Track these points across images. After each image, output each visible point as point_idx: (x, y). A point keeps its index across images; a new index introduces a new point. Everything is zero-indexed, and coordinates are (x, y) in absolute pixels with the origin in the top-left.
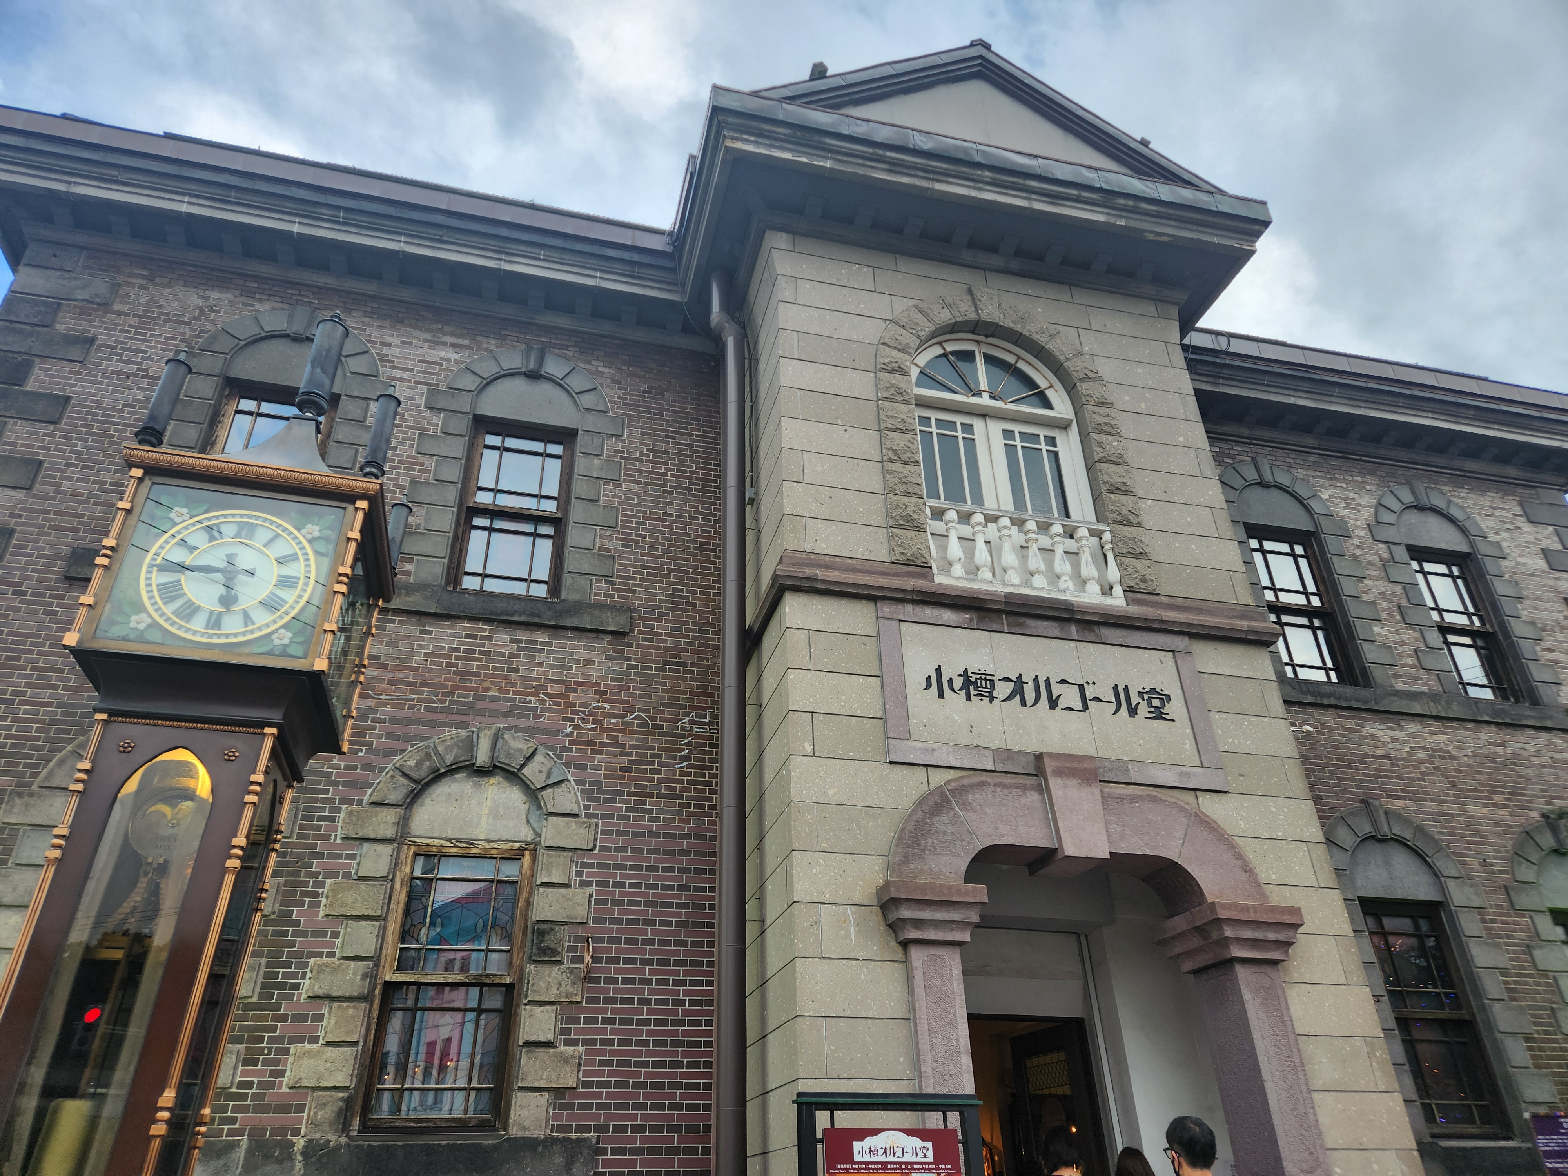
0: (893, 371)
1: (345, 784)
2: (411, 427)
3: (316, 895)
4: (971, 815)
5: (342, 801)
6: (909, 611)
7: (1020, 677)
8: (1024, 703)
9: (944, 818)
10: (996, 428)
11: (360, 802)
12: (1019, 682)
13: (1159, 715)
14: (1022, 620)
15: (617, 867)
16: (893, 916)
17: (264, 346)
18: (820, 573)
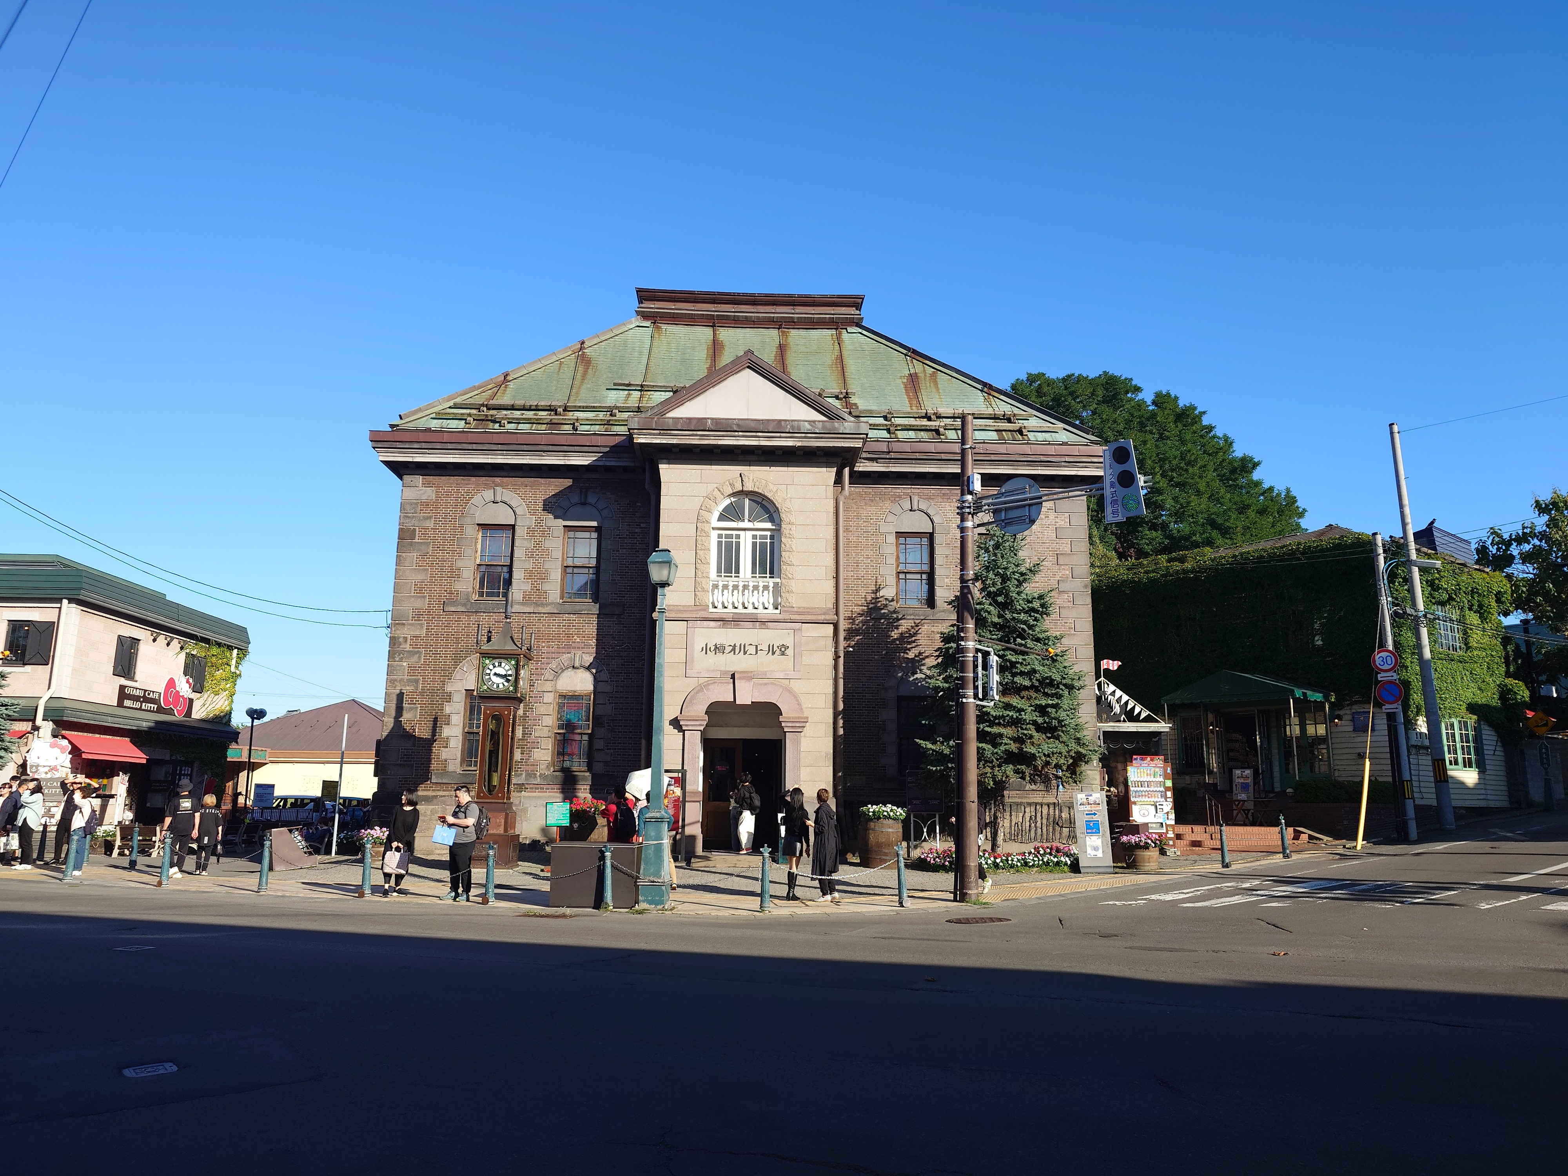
1: (536, 674)
2: (541, 536)
3: (533, 708)
4: (709, 692)
6: (700, 624)
8: (734, 654)
9: (701, 694)
10: (749, 535)
11: (541, 680)
12: (735, 646)
13: (783, 654)
15: (621, 697)
16: (680, 723)
17: (486, 507)
18: (670, 613)
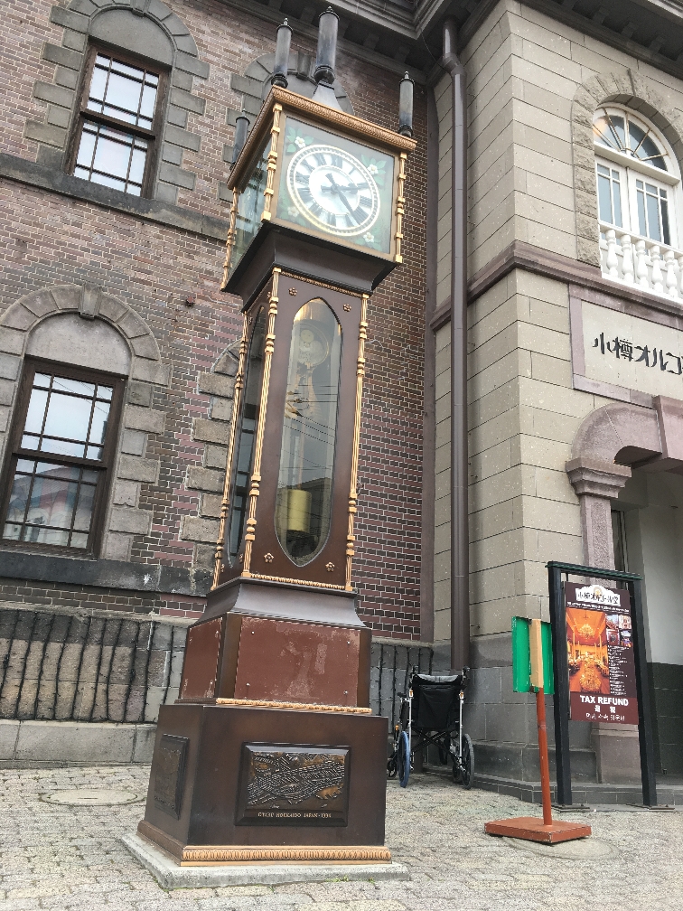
0: (582, 123)
1: (199, 357)
2: (222, 103)
3: (187, 426)
4: (618, 427)
5: (198, 368)
6: (587, 294)
7: (646, 348)
8: (647, 365)
9: (604, 426)
10: (633, 177)
11: (208, 370)
12: (646, 350)
14: (649, 311)
16: (576, 479)
17: (114, 14)
18: (541, 261)
